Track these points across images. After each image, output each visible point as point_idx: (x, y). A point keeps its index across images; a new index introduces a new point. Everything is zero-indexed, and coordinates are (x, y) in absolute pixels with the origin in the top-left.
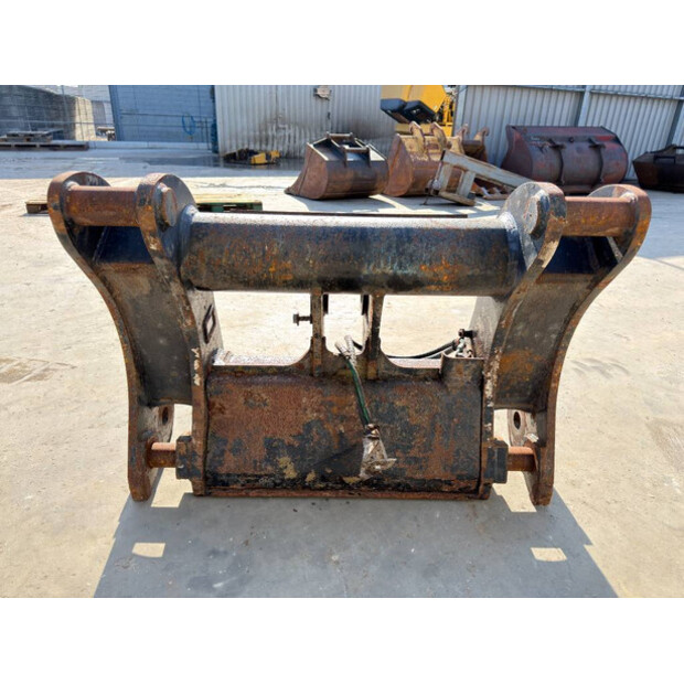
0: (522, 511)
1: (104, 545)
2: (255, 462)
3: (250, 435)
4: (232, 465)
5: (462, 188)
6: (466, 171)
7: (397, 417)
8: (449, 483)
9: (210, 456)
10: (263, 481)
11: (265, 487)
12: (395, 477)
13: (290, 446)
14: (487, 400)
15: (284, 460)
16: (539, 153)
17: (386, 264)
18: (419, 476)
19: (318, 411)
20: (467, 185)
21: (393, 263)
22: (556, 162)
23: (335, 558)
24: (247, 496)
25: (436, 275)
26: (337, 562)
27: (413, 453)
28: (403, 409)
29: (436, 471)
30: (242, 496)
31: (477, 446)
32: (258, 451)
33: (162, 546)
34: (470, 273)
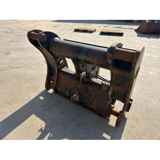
0: (111, 125)
1: (37, 94)
2: (63, 90)
3: (63, 85)
4: (59, 90)
7: (88, 92)
8: (96, 110)
9: (57, 86)
10: (64, 94)
11: (64, 96)
12: (85, 104)
13: (69, 90)
14: (109, 96)
15: (67, 92)
17: (83, 57)
18: (90, 106)
19: (74, 85)
21: (85, 57)
23: (65, 113)
24: (61, 96)
25: (94, 62)
26: (65, 114)
27: (90, 101)
28: (90, 91)
29: (93, 107)
30: (60, 96)
31: (104, 105)
33: (43, 98)
34: (101, 63)
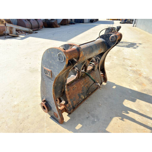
2: (78, 100)
3: (75, 95)
4: (75, 103)
5: (14, 33)
6: (13, 28)
13: (82, 93)
15: (82, 96)
16: (26, 22)
19: (83, 84)
20: (14, 32)
22: (30, 23)
32: (77, 98)
33: (79, 124)
